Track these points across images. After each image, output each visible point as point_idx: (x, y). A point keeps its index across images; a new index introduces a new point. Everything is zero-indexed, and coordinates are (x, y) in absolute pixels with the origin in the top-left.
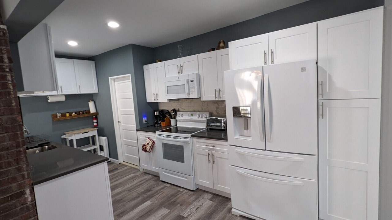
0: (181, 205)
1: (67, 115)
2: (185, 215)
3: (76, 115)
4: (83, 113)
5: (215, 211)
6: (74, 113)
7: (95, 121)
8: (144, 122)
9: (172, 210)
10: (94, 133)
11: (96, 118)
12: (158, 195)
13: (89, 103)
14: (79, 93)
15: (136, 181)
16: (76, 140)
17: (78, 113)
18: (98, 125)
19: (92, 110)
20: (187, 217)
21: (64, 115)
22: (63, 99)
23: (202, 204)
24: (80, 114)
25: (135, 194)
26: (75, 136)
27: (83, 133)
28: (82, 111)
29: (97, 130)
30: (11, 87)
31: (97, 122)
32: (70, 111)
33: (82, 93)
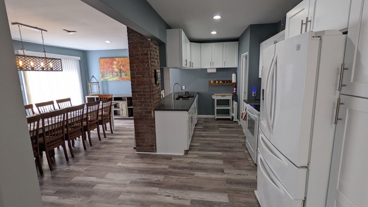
0: (234, 166)
1: (217, 82)
2: (225, 172)
3: (222, 83)
4: (227, 82)
5: (248, 184)
6: (221, 81)
7: (235, 89)
8: (253, 95)
9: (225, 165)
10: (229, 97)
11: (236, 87)
12: (231, 153)
13: (233, 74)
14: (224, 67)
15: (233, 139)
16: (217, 100)
17: (223, 81)
18: (236, 92)
19: (234, 81)
20: (225, 173)
21: (215, 82)
22: (215, 71)
23: (247, 175)
24: (225, 82)
25: (221, 145)
26: (216, 97)
27: (222, 96)
28: (227, 80)
29: (232, 96)
30: (150, 66)
31: (236, 90)
32: (219, 79)
33: (226, 67)
